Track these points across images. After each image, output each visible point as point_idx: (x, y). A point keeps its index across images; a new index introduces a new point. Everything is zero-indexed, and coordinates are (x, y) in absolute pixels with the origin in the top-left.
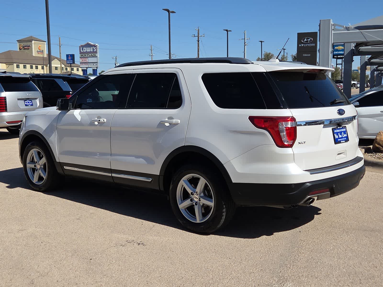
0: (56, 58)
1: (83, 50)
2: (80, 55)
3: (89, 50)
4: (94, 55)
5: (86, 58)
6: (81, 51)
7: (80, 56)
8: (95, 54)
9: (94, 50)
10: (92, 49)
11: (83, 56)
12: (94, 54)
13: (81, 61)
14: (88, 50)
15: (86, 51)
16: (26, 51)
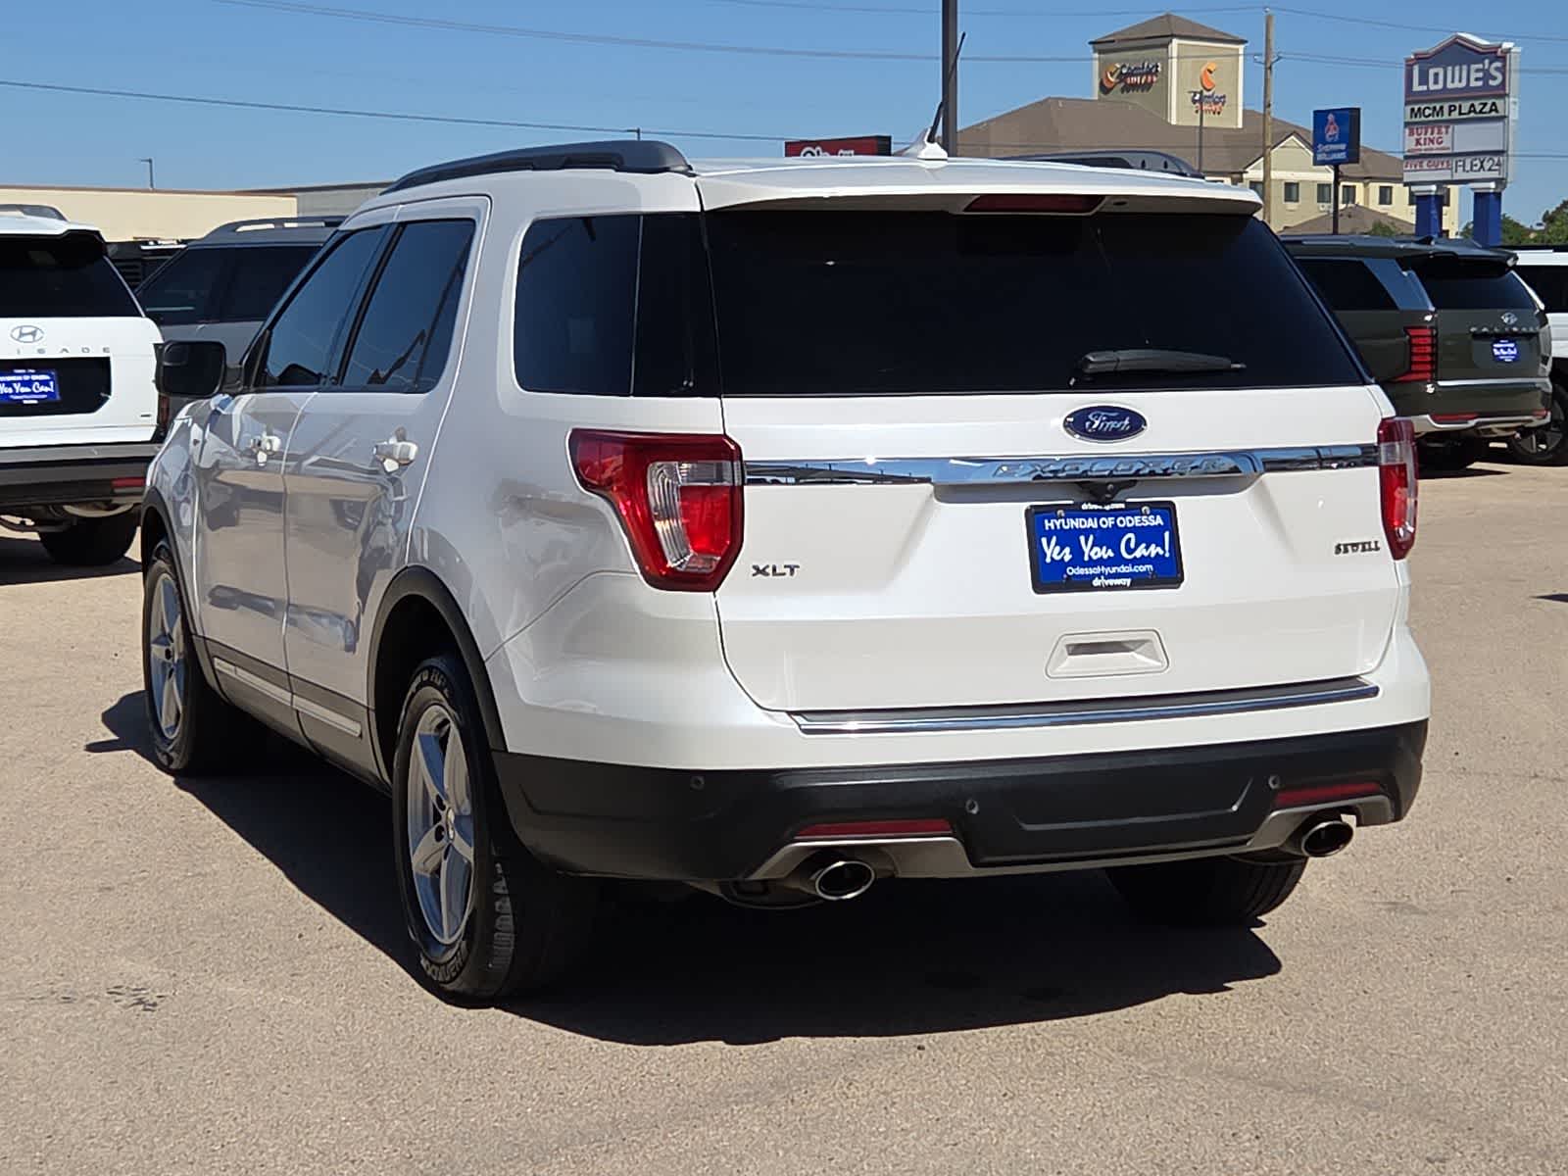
0: (1294, 133)
1: (1424, 80)
2: (1409, 108)
3: (1460, 81)
4: (1487, 109)
5: (1443, 130)
6: (1416, 87)
7: (1408, 119)
8: (1494, 104)
9: (1488, 76)
10: (1481, 75)
11: (1423, 118)
12: (1490, 102)
13: (1413, 145)
14: (1456, 78)
15: (1440, 86)
16: (1135, 97)
